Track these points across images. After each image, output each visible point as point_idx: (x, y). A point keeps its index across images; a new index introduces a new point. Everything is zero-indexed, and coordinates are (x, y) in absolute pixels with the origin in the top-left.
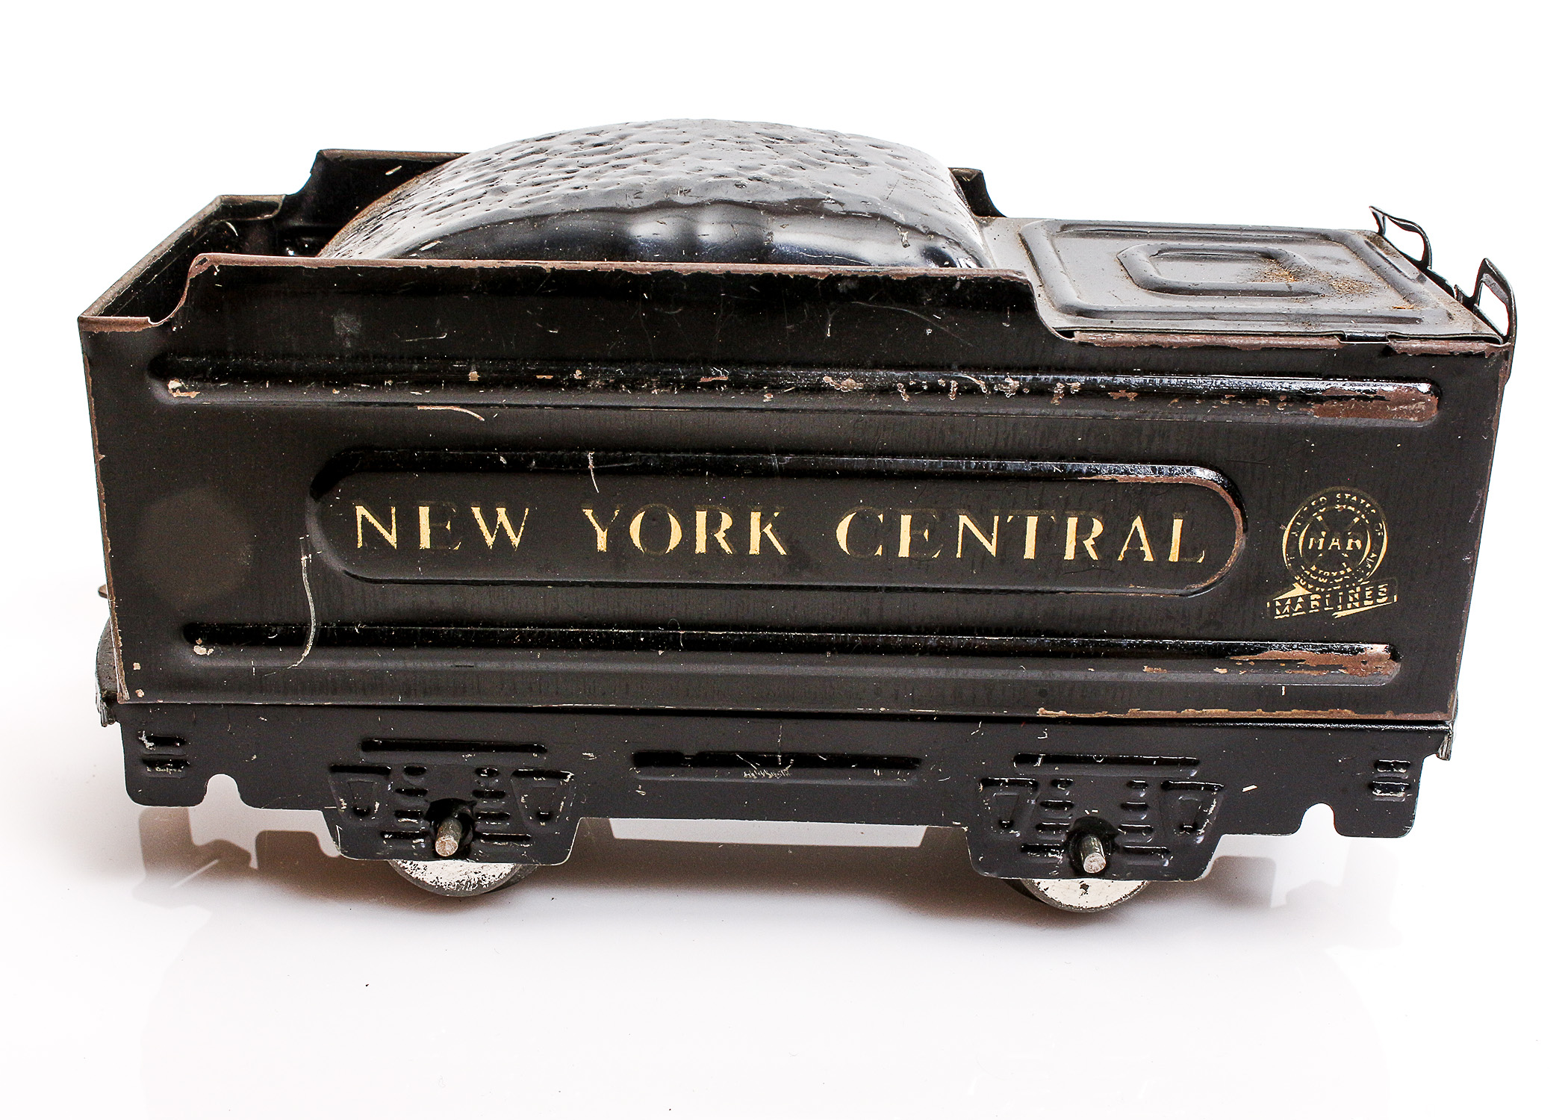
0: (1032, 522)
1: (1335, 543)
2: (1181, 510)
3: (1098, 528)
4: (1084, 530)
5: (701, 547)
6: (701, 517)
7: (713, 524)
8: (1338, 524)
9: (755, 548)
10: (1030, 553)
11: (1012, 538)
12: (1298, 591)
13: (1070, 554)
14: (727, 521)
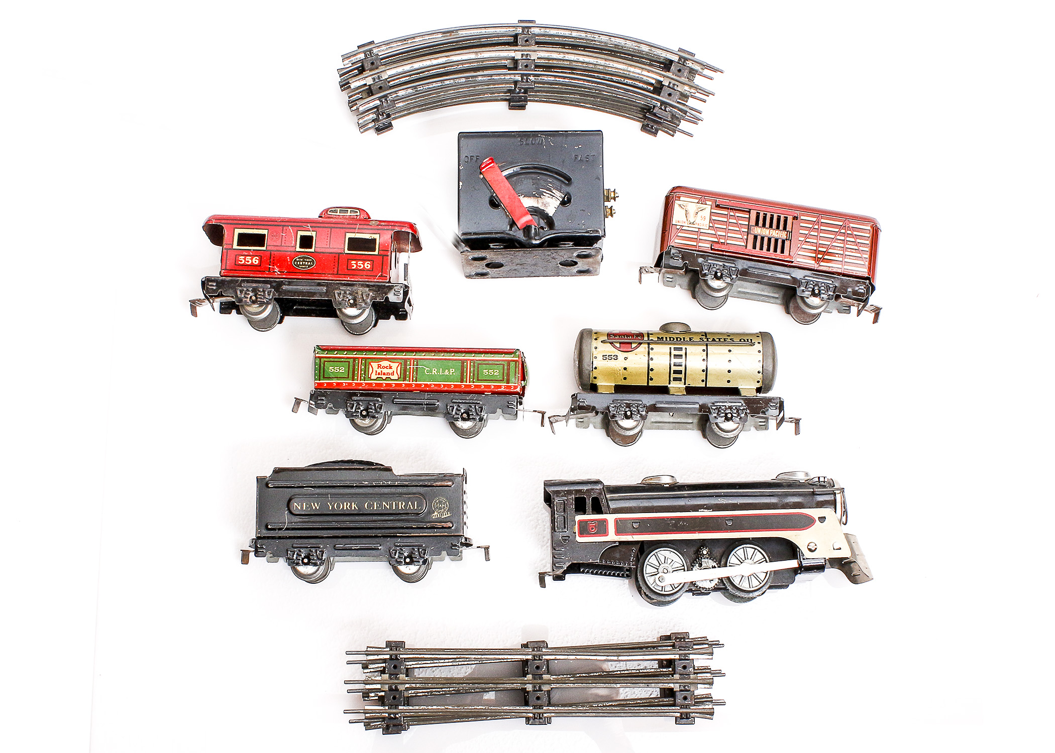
0: (394, 503)
1: (440, 506)
2: (416, 500)
3: (404, 504)
4: (402, 504)
5: (345, 509)
6: (345, 503)
7: (347, 504)
8: (440, 502)
9: (353, 509)
10: (394, 508)
11: (391, 505)
12: (436, 513)
13: (400, 508)
14: (349, 504)
